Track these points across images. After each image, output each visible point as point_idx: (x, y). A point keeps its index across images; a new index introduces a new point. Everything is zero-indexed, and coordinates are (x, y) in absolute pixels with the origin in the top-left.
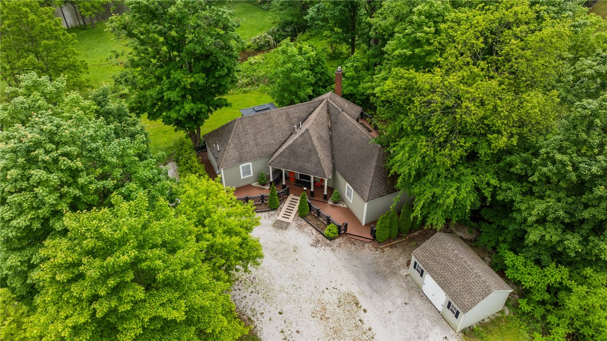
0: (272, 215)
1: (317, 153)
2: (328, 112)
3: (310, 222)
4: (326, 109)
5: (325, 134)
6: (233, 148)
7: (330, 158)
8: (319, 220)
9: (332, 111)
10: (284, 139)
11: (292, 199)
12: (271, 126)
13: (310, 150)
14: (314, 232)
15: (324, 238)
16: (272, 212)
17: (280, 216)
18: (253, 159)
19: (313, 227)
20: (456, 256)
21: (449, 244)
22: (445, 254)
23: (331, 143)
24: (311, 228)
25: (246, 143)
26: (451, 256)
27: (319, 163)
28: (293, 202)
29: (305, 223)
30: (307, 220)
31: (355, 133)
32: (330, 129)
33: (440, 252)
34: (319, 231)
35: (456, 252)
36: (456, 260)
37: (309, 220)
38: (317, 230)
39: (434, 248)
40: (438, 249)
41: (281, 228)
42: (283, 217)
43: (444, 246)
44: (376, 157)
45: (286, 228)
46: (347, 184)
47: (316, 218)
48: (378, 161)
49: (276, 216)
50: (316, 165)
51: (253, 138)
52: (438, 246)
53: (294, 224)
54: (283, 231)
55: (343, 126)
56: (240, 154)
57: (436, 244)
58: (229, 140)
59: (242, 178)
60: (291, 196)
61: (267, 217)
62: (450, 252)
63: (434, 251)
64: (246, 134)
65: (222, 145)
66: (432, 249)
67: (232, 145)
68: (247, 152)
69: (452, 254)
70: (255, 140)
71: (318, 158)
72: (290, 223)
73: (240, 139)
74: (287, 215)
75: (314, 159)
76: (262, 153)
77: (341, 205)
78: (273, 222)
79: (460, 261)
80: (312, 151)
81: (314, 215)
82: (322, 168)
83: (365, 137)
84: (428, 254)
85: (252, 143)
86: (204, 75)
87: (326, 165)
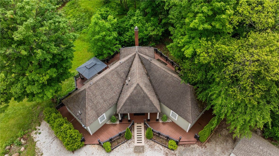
0: (130, 144)
1: (148, 98)
2: (142, 63)
3: (155, 141)
4: (140, 61)
5: (146, 80)
6: (91, 110)
7: (155, 97)
8: (161, 138)
9: (144, 62)
10: (120, 90)
11: (137, 127)
12: (110, 85)
13: (144, 97)
14: (161, 147)
15: (169, 150)
16: (129, 141)
17: (135, 143)
18: (105, 111)
19: (159, 144)
20: (262, 150)
21: (255, 143)
22: (255, 150)
23: (152, 85)
24: (158, 145)
25: (98, 103)
26: (259, 151)
27: (152, 104)
28: (139, 128)
29: (153, 143)
30: (153, 140)
31: (168, 76)
32: (147, 74)
33: (251, 149)
34: (164, 146)
35: (261, 147)
36: (263, 153)
37: (155, 140)
38: (162, 145)
39: (246, 147)
40: (248, 148)
41: (140, 152)
42: (138, 143)
43: (252, 145)
44: (189, 93)
45: (143, 151)
46: (172, 111)
47: (158, 136)
48: (191, 95)
49: (133, 143)
50: (150, 105)
51: (101, 97)
52: (248, 145)
53: (147, 146)
54: (143, 153)
55: (156, 72)
56: (96, 112)
57: (246, 144)
58: (86, 105)
59: (100, 123)
60: (136, 125)
61: (128, 147)
62: (257, 149)
63: (246, 149)
64: (96, 97)
65: (82, 109)
66: (244, 148)
67: (89, 108)
68: (100, 108)
69: (259, 150)
70: (102, 98)
71: (151, 101)
72: (144, 146)
73: (93, 102)
74: (139, 141)
75: (148, 102)
76: (110, 105)
77: (168, 121)
78: (133, 149)
79: (266, 154)
80: (145, 97)
81: (156, 135)
82: (154, 106)
83: (177, 79)
84: (243, 152)
85: (101, 101)
86: (55, 70)
87: (156, 102)
